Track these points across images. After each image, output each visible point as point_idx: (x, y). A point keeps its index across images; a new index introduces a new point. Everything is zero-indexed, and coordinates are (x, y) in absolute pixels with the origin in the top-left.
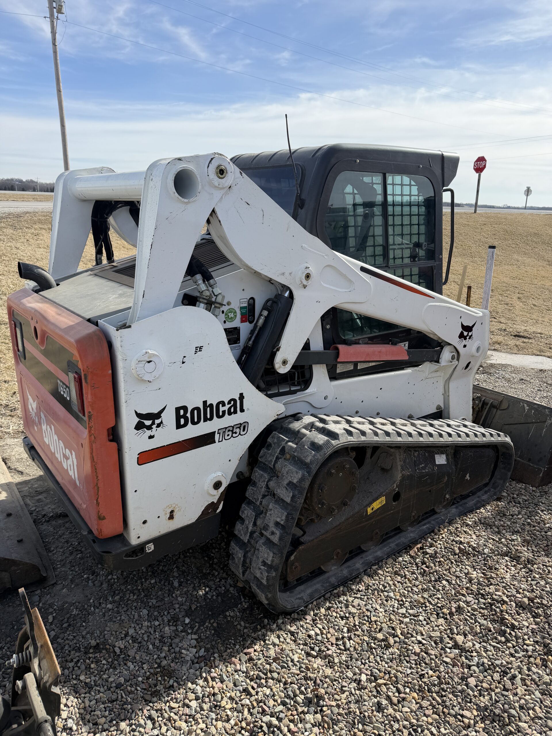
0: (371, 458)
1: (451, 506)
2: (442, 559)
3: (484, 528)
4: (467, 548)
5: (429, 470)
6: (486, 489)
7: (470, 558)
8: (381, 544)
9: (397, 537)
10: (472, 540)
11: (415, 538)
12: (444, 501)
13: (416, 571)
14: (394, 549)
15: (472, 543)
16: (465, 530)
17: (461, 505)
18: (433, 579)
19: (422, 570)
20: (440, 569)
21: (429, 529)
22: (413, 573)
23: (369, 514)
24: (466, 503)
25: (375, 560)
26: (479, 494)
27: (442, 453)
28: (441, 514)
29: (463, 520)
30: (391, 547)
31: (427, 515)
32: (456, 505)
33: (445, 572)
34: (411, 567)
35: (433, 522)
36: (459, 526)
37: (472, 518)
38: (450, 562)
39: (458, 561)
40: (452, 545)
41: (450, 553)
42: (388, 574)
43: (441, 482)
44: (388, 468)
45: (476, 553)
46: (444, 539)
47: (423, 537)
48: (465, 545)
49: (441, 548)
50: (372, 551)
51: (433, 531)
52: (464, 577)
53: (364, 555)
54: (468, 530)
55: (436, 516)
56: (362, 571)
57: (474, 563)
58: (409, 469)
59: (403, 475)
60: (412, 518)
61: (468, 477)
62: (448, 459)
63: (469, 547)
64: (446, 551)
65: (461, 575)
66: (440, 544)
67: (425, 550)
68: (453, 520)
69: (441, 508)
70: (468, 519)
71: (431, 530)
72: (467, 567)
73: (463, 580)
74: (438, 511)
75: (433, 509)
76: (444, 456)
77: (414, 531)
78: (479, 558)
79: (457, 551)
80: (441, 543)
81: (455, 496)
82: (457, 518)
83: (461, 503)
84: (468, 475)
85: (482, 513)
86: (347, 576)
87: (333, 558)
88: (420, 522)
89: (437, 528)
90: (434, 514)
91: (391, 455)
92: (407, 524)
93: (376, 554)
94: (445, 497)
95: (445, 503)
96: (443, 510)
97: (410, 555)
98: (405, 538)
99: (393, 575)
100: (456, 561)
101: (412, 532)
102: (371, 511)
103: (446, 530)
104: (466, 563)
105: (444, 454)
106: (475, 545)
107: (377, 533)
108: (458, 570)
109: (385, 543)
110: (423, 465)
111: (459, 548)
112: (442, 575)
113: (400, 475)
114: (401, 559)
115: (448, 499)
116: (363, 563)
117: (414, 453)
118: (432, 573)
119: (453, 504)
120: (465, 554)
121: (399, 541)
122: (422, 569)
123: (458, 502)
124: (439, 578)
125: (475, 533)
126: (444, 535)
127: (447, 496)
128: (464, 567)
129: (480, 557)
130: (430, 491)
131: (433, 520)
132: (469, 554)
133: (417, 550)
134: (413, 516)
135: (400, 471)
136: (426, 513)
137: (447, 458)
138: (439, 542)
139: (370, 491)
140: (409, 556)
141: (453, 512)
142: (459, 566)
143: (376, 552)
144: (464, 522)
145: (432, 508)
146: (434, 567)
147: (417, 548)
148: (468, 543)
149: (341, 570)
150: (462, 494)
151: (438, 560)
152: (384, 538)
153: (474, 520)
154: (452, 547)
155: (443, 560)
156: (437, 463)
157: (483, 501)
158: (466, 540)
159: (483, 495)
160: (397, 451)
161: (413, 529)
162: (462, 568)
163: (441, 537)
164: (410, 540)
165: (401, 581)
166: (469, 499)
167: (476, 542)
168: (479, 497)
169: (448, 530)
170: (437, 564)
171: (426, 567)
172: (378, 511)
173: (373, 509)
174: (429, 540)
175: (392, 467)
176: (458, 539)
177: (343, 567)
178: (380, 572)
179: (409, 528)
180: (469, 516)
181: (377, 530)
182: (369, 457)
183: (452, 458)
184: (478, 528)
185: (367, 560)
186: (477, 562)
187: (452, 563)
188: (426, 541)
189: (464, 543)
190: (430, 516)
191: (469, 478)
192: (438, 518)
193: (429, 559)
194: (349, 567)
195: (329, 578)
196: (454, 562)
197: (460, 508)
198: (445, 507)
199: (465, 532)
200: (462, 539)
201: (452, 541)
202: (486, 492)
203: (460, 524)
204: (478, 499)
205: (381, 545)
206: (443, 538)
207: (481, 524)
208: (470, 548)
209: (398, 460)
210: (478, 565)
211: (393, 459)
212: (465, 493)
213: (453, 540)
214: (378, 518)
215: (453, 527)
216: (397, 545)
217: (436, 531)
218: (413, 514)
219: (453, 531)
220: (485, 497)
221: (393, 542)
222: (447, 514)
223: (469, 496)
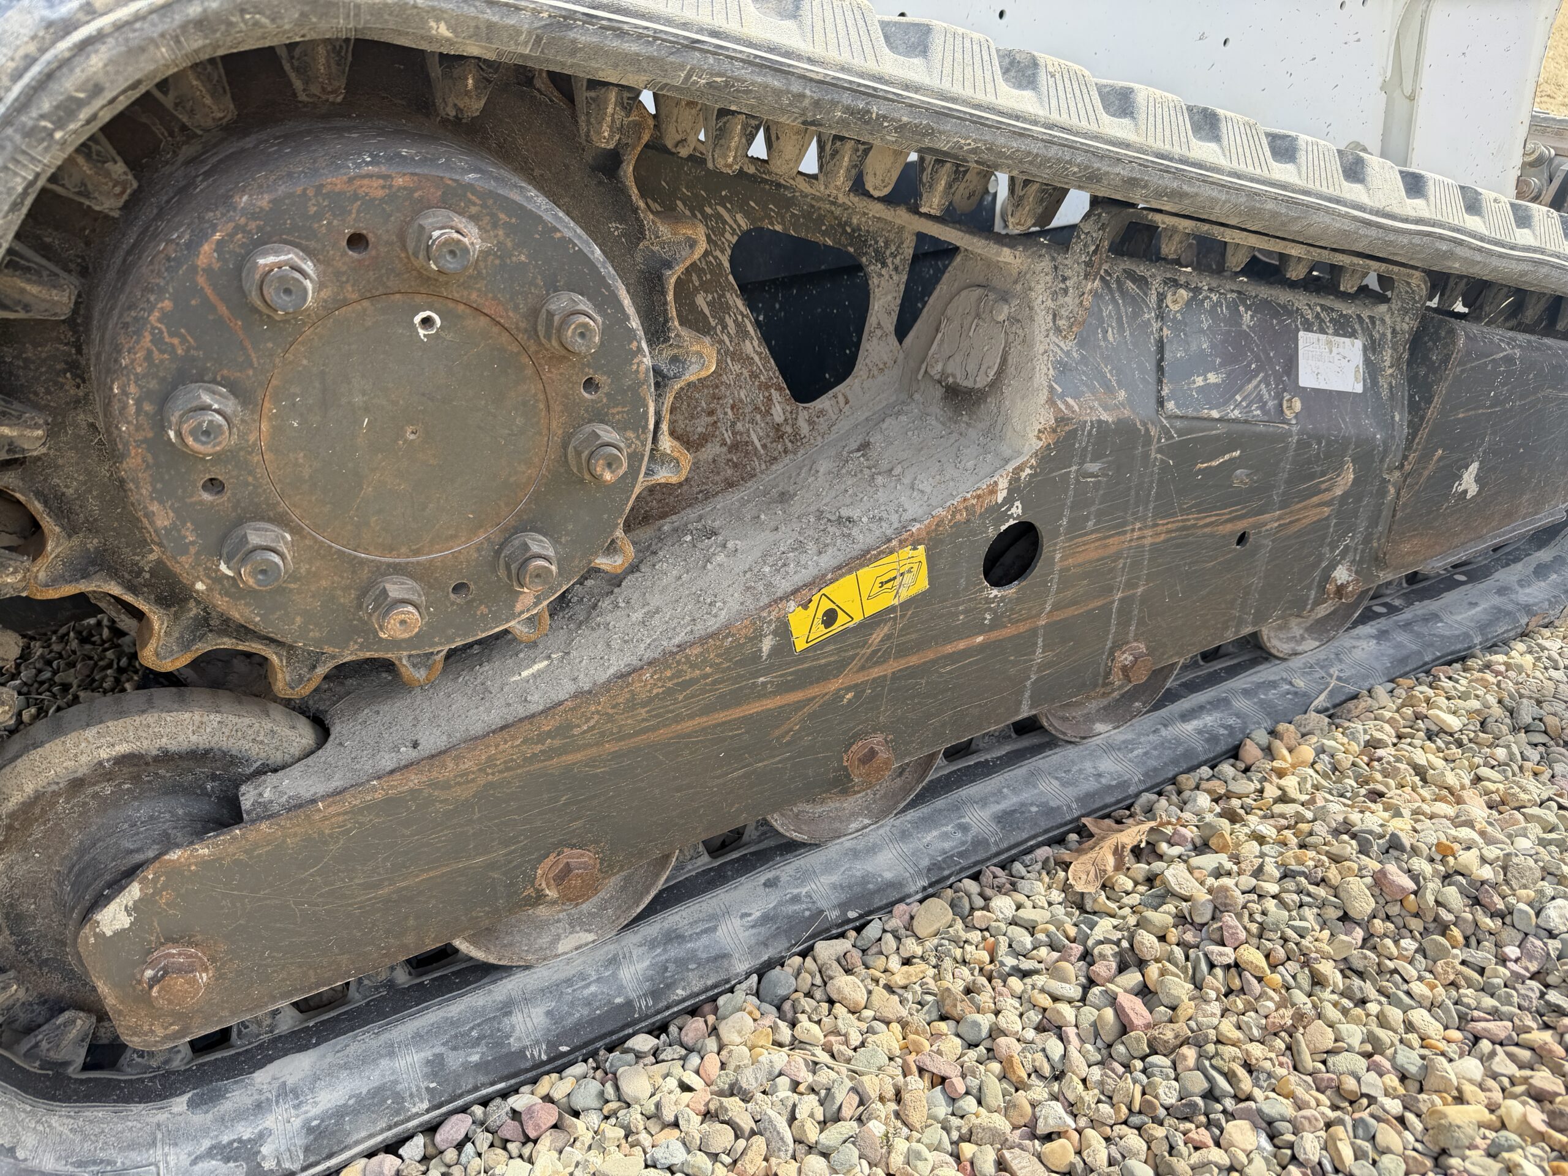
0: (902, 331)
1: (1355, 624)
2: (1253, 956)
3: (1534, 755)
4: (1432, 887)
5: (1248, 409)
6: (1544, 555)
7: (1443, 953)
8: (912, 805)
9: (1020, 771)
10: (1465, 833)
11: (1124, 785)
12: (1317, 603)
13: (1068, 1012)
14: (979, 843)
15: (1468, 859)
16: (1420, 758)
17: (1407, 626)
18: (1167, 1093)
19: (1109, 1013)
20: (1227, 1028)
21: (1213, 739)
22: (1049, 1026)
23: (800, 645)
24: (1435, 617)
25: (844, 906)
26: (1506, 576)
27: (1343, 328)
28: (1296, 663)
29: (1410, 702)
30: (964, 828)
31: (1218, 665)
32: (1382, 623)
33: (1257, 1051)
34: (1053, 971)
35: (1241, 704)
36: (1387, 734)
37: (1464, 697)
38: (1304, 979)
39: (1358, 964)
40: (1336, 859)
41: (1309, 913)
42: (891, 1006)
43: (1316, 491)
44: (981, 382)
45: (1488, 922)
46: (1289, 809)
47: (1173, 781)
48: (1420, 864)
49: (1258, 873)
50: (846, 843)
51: (1234, 753)
52: (1394, 1106)
53: (786, 870)
54: (1439, 763)
55: (1265, 673)
56: (741, 967)
57: (1469, 995)
58: (1109, 390)
59: (1061, 420)
60: (1117, 679)
61: (1469, 482)
62: (1372, 369)
63: (1446, 878)
64: (1292, 898)
65: (1372, 1083)
66: (1261, 839)
67: (1157, 866)
68: (1355, 697)
69: (1297, 631)
70: (1442, 701)
71: (1222, 747)
72: (1419, 1016)
73: (1388, 1135)
74: (1276, 643)
75: (1255, 635)
76: (1352, 349)
77: (1126, 747)
78: (1503, 961)
79: (1363, 903)
80: (1267, 829)
81: (1385, 576)
82: (1381, 691)
83: (1407, 615)
84: (1474, 467)
85: (1520, 669)
86: (629, 1003)
87: (539, 898)
88: (1171, 697)
89: (1261, 736)
90: (1254, 662)
91: (1004, 297)
92: (1093, 706)
93: (861, 868)
94: (1326, 577)
95: (1322, 611)
96: (1310, 644)
97: (1066, 888)
98: (1065, 784)
99: (919, 1019)
100: (1348, 969)
101: (1110, 748)
102: (820, 632)
103: (1307, 752)
104: (1417, 988)
105: (1353, 335)
106: (1486, 873)
107: (872, 753)
108: (1354, 1034)
109: (940, 803)
110: (1212, 378)
111: (1380, 882)
112: (1230, 1076)
113: (1045, 418)
114: (1003, 905)
115: (1340, 590)
116: (766, 919)
117: (1161, 297)
118: (1170, 1051)
119: (1368, 616)
120: (1416, 924)
121: (1026, 796)
122: (1113, 1001)
123: (1392, 610)
124: (1211, 1095)
125: (1478, 779)
126: (1290, 783)
127: (1342, 574)
128: (1395, 1015)
129: (1512, 951)
130: (1242, 539)
131: (1246, 693)
132: (1444, 929)
133: (1111, 861)
134: (1125, 669)
135: (1044, 396)
136: (1209, 656)
137: (1367, 362)
138: (1254, 820)
139: (845, 512)
140: (1057, 896)
141: (1358, 654)
142: (1363, 1002)
143: (872, 850)
144: (1418, 717)
145: (1247, 630)
146: (1187, 1007)
147: (1118, 852)
148: (1443, 852)
149: (613, 961)
150: (1423, 568)
151: (1227, 954)
152: (932, 776)
153: (1475, 704)
154: (1333, 874)
155: (1258, 959)
156: (1307, 379)
157: (1528, 609)
158: (1431, 834)
159: (1521, 583)
160: (1046, 264)
161: (1121, 735)
162: (1382, 1021)
163: (1271, 792)
164: (1090, 796)
165: (952, 1072)
166: (1450, 597)
167: (1492, 852)
168: (1502, 591)
169: (1321, 750)
170: (1216, 981)
171: (1144, 992)
172: (877, 637)
173: (830, 617)
174: (1203, 800)
175: (1000, 372)
176: (1373, 819)
177: (632, 938)
178: (849, 986)
179: (1099, 727)
180: (1447, 684)
181: (876, 740)
182: (889, 323)
183: (1396, 363)
184: (1501, 753)
185: (796, 899)
186: (1487, 989)
187: (1317, 981)
188: (1182, 806)
189: (1415, 851)
190: (1233, 672)
191: (1473, 490)
192: (1273, 684)
193: (1173, 935)
194: (672, 937)
195: (507, 1008)
196: (1335, 977)
197: (1402, 637)
198: (1322, 629)
199: (1420, 772)
200: (1401, 827)
201: (1336, 832)
202: (1541, 571)
203: (1391, 721)
204: (1497, 600)
205: (912, 815)
206: (1284, 799)
207: (1515, 730)
208: (1452, 893)
209: (1042, 321)
210: (1495, 1014)
211: (1014, 320)
212: (1435, 565)
213: (1345, 829)
214: (876, 672)
215: (1353, 737)
216: (1004, 819)
217: (1251, 751)
218: (1126, 658)
219: (1345, 760)
220: (1536, 592)
221: (983, 802)
222: (1325, 665)
223: (1454, 585)
